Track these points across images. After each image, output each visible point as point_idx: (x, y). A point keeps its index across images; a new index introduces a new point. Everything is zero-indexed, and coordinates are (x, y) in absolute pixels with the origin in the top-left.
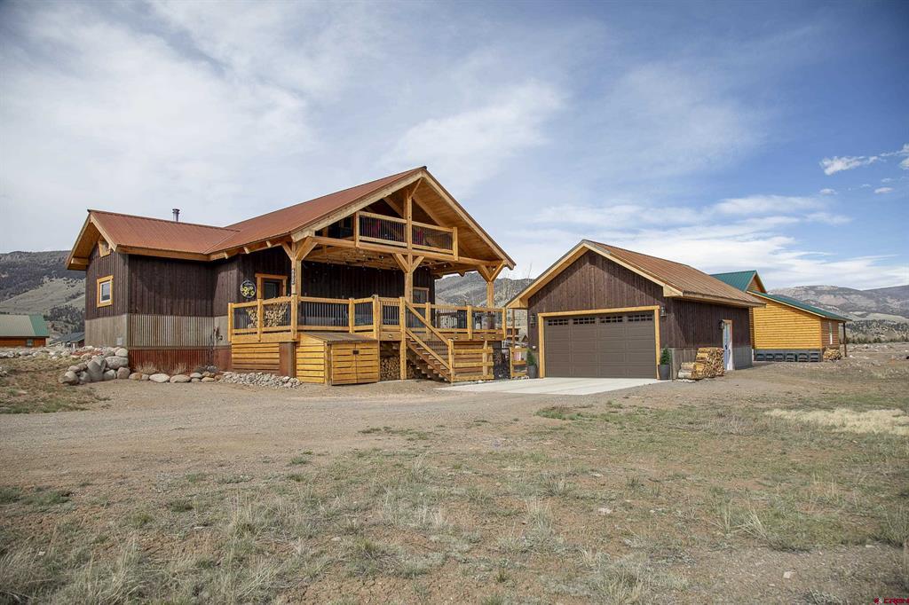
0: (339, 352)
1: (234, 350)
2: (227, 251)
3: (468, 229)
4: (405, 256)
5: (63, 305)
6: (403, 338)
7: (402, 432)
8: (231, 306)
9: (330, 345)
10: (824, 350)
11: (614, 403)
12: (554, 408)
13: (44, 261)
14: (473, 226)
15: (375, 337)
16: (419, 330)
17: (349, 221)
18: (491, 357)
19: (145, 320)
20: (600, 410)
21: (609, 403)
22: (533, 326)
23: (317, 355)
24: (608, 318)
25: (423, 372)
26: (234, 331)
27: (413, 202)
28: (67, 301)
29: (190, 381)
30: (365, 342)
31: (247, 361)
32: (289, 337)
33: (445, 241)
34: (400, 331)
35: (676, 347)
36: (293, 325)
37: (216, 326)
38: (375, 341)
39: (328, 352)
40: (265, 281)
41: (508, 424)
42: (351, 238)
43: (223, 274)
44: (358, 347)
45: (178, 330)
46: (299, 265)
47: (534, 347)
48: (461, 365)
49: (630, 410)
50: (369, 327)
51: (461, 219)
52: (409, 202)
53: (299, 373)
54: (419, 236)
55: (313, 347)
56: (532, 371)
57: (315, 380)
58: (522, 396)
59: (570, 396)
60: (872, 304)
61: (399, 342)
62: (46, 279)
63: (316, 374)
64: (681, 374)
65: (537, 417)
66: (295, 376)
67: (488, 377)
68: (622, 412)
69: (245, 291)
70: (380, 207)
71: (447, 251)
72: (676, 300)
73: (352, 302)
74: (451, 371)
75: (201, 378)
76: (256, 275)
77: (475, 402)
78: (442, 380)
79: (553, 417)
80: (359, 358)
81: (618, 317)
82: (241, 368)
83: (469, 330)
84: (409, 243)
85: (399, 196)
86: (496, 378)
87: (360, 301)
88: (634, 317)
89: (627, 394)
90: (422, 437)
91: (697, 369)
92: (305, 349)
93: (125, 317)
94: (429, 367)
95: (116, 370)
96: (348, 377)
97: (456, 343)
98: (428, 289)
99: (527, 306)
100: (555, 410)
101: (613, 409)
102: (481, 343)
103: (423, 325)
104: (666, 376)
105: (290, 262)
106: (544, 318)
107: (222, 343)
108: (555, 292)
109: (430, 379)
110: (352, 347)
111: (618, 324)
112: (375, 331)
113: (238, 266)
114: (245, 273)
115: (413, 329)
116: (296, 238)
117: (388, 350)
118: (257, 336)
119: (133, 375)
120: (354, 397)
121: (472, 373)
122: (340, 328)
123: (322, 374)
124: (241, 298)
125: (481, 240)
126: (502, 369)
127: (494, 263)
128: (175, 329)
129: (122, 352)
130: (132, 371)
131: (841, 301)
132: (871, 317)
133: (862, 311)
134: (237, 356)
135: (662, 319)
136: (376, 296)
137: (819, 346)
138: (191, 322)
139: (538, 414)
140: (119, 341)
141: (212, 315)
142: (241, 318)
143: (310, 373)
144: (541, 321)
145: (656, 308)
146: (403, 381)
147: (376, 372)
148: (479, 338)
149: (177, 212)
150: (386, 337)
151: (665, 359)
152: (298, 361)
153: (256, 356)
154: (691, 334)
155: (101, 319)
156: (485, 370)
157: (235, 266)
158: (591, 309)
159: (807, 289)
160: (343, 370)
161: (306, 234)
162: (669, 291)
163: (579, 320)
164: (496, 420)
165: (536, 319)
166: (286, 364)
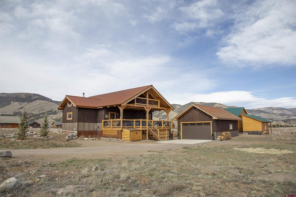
0: (133, 133)
1: (103, 132)
2: (102, 107)
3: (162, 100)
4: (147, 108)
5: (17, 111)
6: (147, 129)
7: (156, 151)
8: (103, 121)
9: (131, 131)
10: (263, 131)
11: (199, 146)
12: (185, 147)
13: (12, 96)
14: (163, 99)
15: (141, 129)
16: (150, 127)
17: (134, 100)
18: (168, 134)
19: (81, 124)
20: (196, 147)
21: (198, 146)
22: (179, 126)
23: (128, 134)
24: (198, 124)
25: (151, 138)
26: (104, 127)
27: (149, 93)
28: (19, 110)
29: (93, 140)
30: (139, 131)
31: (108, 135)
32: (120, 129)
33: (156, 103)
34: (147, 128)
35: (216, 132)
36: (121, 126)
37: (98, 126)
38: (141, 130)
39: (131, 133)
40: (111, 114)
41: (176, 150)
42: (134, 104)
43: (100, 112)
44: (137, 132)
45: (89, 127)
46: (122, 111)
47: (179, 131)
48: (161, 136)
49: (203, 148)
50: (139, 127)
51: (160, 98)
52: (148, 94)
53: (122, 138)
54: (150, 103)
55: (126, 132)
56: (179, 138)
57: (127, 140)
58: (178, 144)
59: (189, 144)
60: (291, 113)
61: (146, 130)
62: (12, 102)
63: (127, 138)
64: (217, 139)
65: (182, 149)
66: (121, 139)
67: (168, 139)
68: (201, 148)
69: (106, 117)
70: (142, 96)
71: (157, 106)
72: (216, 120)
73: (135, 120)
74: (159, 138)
75: (96, 139)
76: (109, 112)
77: (167, 145)
78: (156, 140)
79: (185, 149)
80: (137, 134)
81: (201, 124)
82: (106, 136)
83: (162, 127)
84: (148, 104)
85: (145, 93)
86: (170, 139)
87: (137, 120)
88: (205, 124)
89: (203, 144)
90: (160, 152)
91: (222, 137)
92: (124, 132)
93: (76, 123)
94: (153, 136)
95: (75, 137)
96: (135, 139)
97: (160, 130)
98: (150, 115)
99: (177, 120)
100: (186, 147)
101: (199, 147)
102: (166, 130)
103: (151, 126)
104: (213, 139)
105: (120, 110)
106: (182, 123)
107: (99, 130)
108: (185, 117)
109: (153, 140)
110: (136, 132)
111: (202, 126)
112: (141, 128)
113: (105, 110)
114: (106, 112)
115: (149, 127)
116: (122, 105)
117: (144, 132)
118: (111, 129)
119: (79, 138)
120: (137, 144)
121: (163, 138)
122: (132, 127)
123: (129, 138)
124: (105, 119)
125: (166, 103)
126: (171, 137)
127: (169, 109)
128: (89, 126)
129: (76, 132)
130: (79, 137)
131: (280, 112)
132: (291, 118)
133: (288, 116)
134: (104, 133)
135: (212, 125)
136: (141, 119)
137: (261, 130)
138: (92, 124)
139: (182, 148)
140: (75, 129)
141: (97, 123)
142: (106, 124)
143: (126, 138)
144: (181, 124)
145: (211, 122)
146: (147, 140)
147: (141, 138)
148: (165, 129)
149: (84, 94)
150: (143, 129)
151: (213, 135)
152: (122, 135)
153: (110, 133)
154: (220, 128)
155: (68, 123)
156: (166, 137)
157: (104, 110)
158: (194, 121)
159: (269, 108)
160: (134, 138)
161: (125, 104)
162: (214, 118)
163: (191, 124)
164: (173, 149)
165: (180, 124)
166: (119, 136)
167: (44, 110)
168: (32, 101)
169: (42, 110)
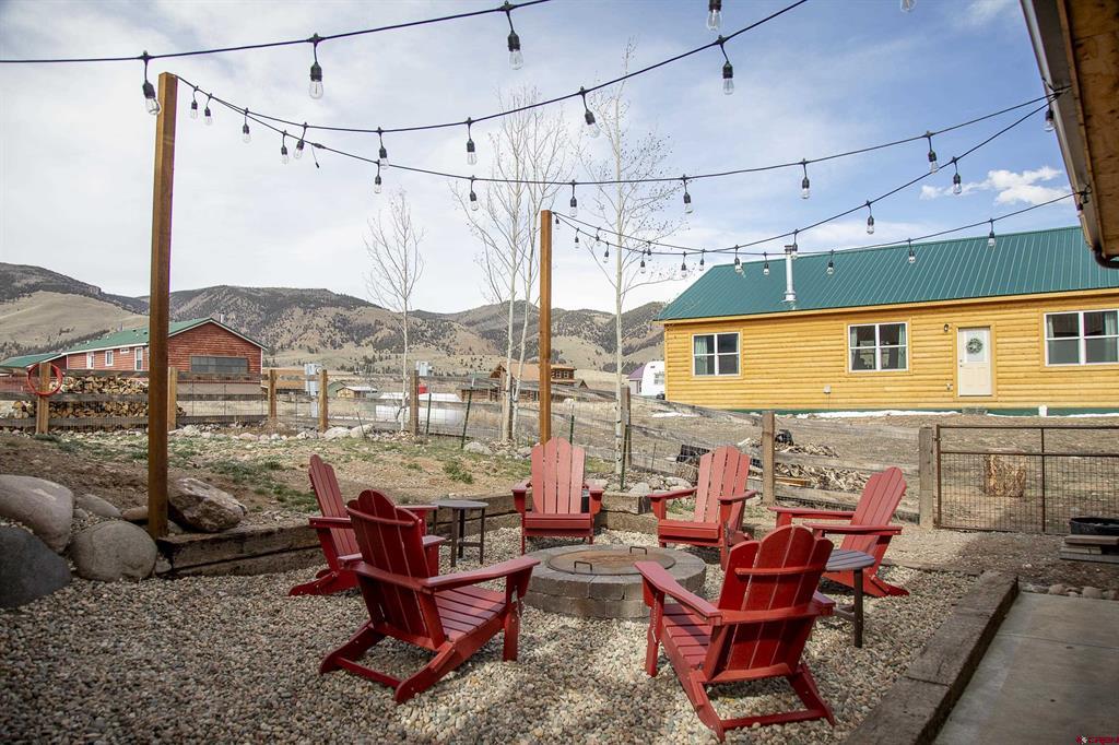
167: (68, 331)
168: (17, 294)
169: (61, 332)
